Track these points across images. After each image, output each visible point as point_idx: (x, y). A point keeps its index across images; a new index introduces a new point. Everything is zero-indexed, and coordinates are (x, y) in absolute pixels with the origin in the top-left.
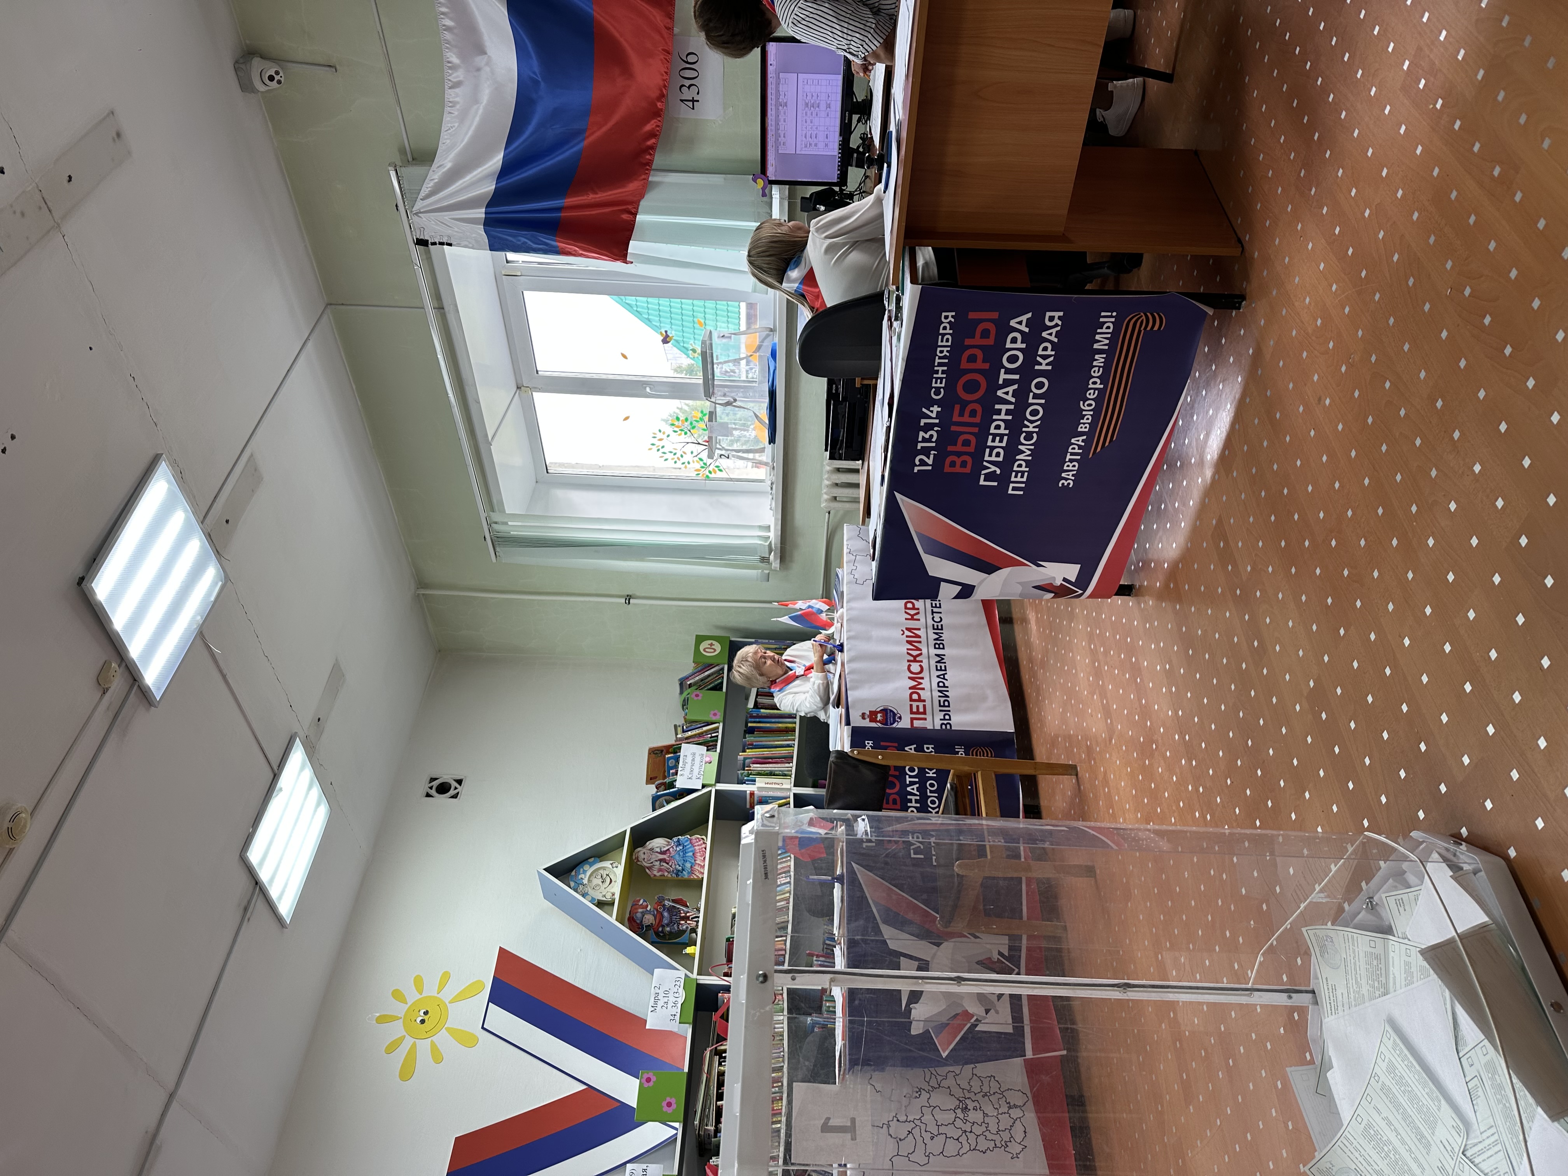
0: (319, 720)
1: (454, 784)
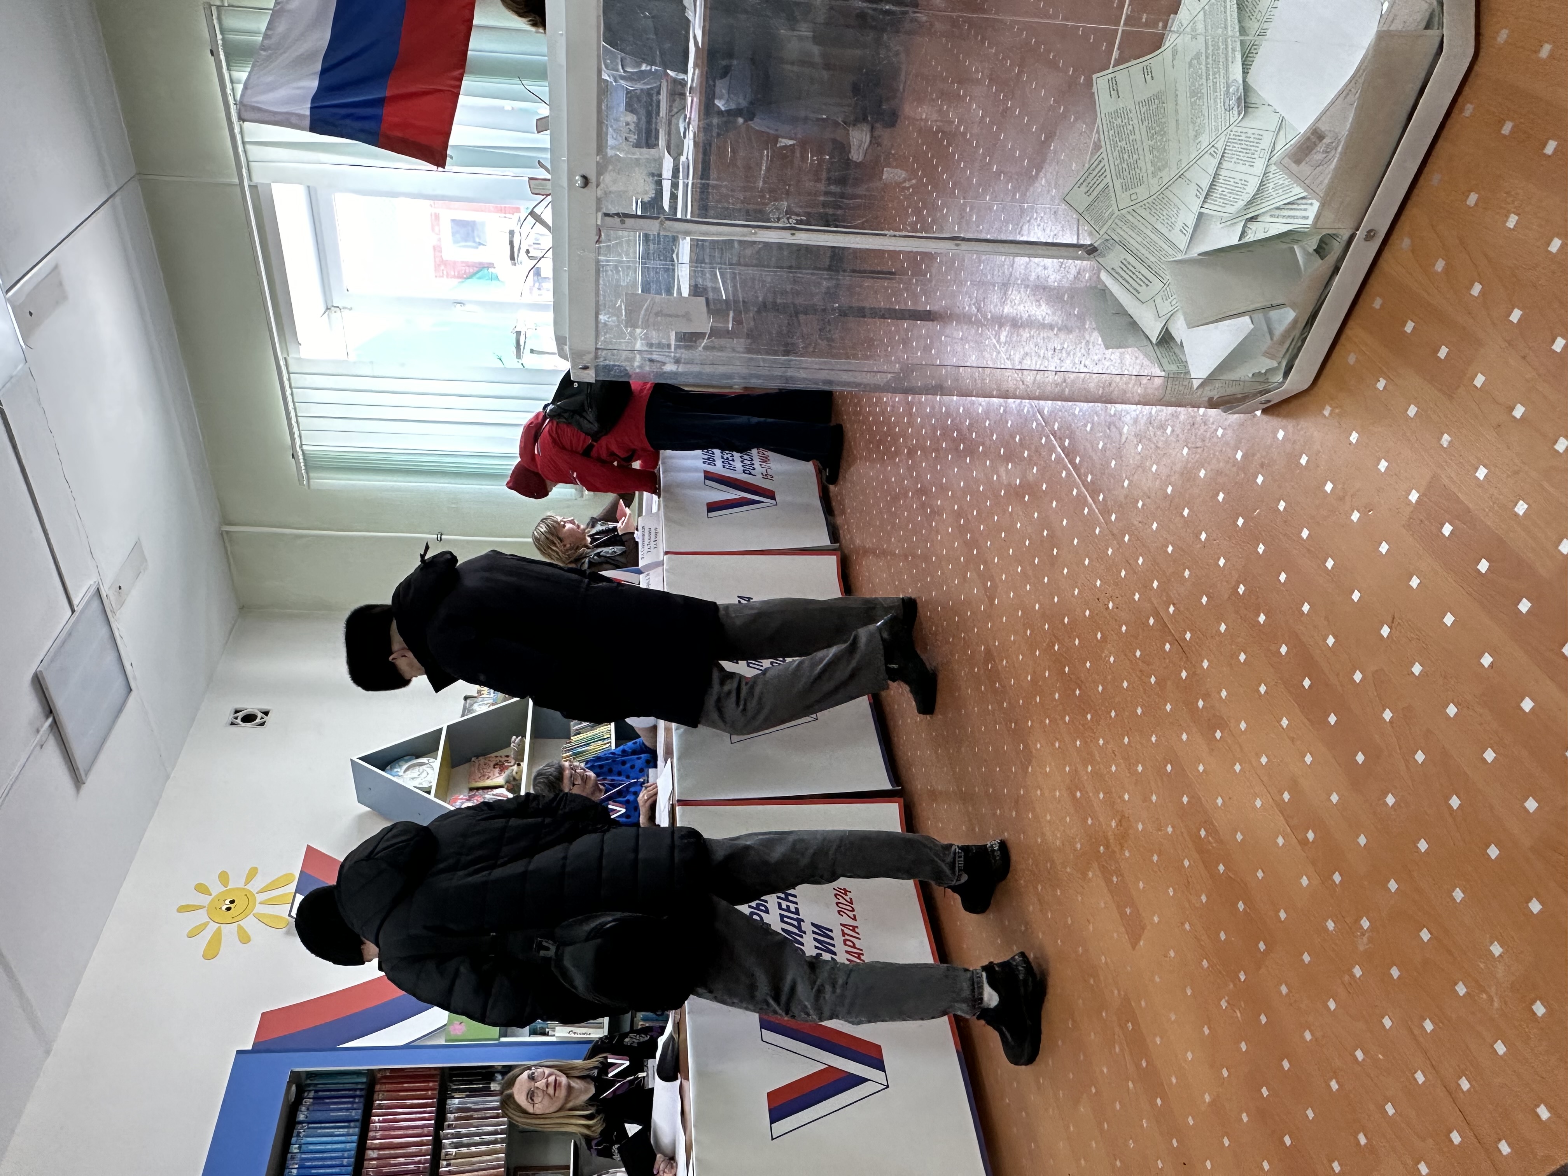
0: (120, 588)
1: (260, 715)
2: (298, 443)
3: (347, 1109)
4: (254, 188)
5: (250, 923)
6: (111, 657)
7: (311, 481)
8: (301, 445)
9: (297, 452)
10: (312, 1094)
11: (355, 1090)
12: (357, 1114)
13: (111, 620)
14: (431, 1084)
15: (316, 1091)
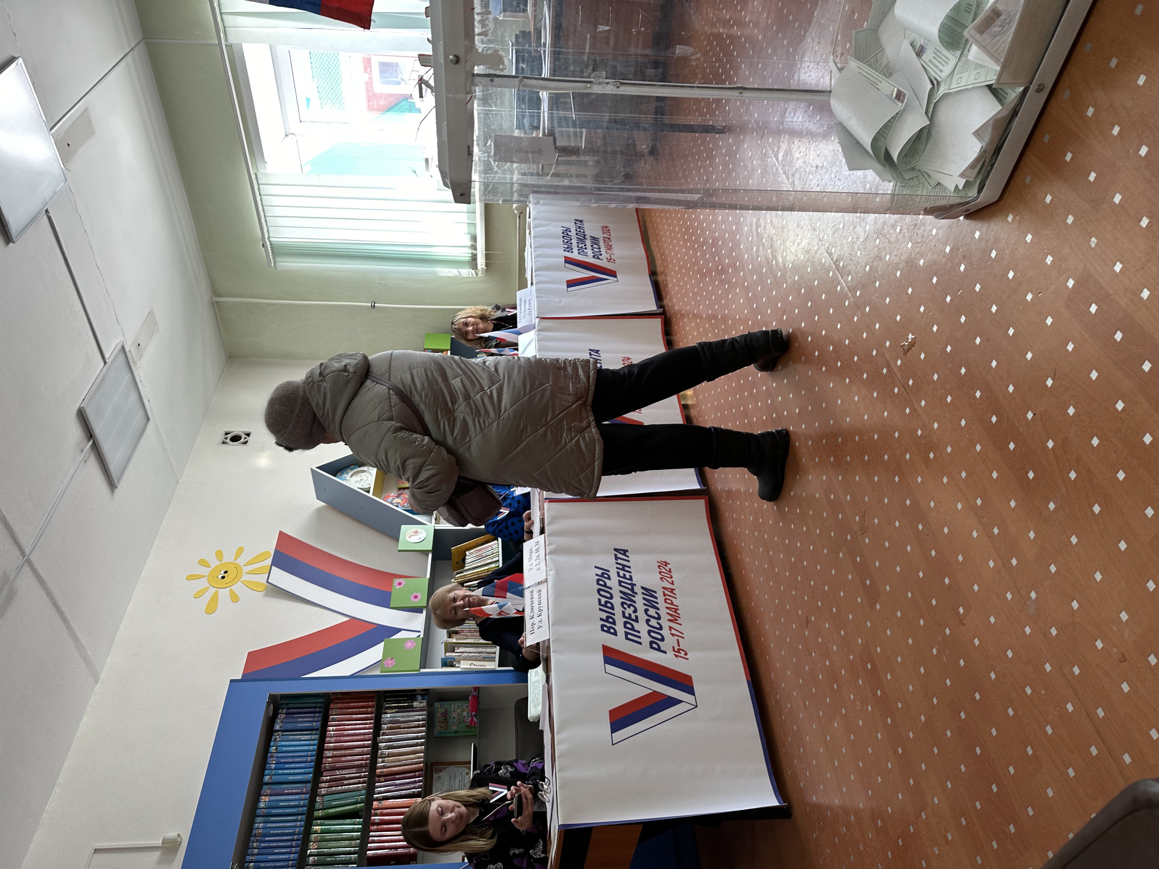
0: (139, 345)
1: (243, 436)
2: (266, 236)
3: (310, 722)
4: (229, 47)
5: (238, 588)
6: (134, 397)
7: (277, 264)
8: (269, 238)
9: (266, 243)
10: (285, 711)
11: (316, 708)
12: (317, 725)
13: (134, 369)
14: (370, 703)
15: (288, 709)
